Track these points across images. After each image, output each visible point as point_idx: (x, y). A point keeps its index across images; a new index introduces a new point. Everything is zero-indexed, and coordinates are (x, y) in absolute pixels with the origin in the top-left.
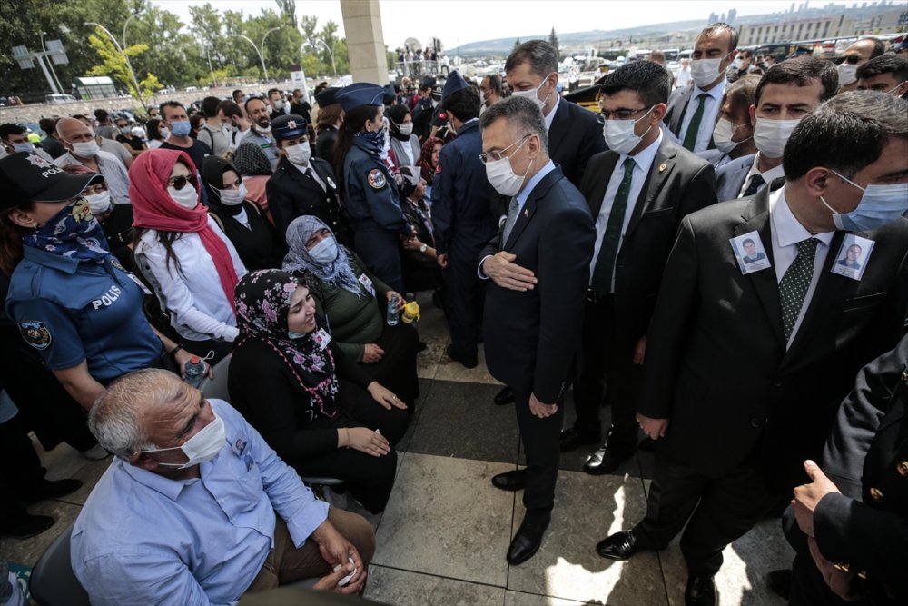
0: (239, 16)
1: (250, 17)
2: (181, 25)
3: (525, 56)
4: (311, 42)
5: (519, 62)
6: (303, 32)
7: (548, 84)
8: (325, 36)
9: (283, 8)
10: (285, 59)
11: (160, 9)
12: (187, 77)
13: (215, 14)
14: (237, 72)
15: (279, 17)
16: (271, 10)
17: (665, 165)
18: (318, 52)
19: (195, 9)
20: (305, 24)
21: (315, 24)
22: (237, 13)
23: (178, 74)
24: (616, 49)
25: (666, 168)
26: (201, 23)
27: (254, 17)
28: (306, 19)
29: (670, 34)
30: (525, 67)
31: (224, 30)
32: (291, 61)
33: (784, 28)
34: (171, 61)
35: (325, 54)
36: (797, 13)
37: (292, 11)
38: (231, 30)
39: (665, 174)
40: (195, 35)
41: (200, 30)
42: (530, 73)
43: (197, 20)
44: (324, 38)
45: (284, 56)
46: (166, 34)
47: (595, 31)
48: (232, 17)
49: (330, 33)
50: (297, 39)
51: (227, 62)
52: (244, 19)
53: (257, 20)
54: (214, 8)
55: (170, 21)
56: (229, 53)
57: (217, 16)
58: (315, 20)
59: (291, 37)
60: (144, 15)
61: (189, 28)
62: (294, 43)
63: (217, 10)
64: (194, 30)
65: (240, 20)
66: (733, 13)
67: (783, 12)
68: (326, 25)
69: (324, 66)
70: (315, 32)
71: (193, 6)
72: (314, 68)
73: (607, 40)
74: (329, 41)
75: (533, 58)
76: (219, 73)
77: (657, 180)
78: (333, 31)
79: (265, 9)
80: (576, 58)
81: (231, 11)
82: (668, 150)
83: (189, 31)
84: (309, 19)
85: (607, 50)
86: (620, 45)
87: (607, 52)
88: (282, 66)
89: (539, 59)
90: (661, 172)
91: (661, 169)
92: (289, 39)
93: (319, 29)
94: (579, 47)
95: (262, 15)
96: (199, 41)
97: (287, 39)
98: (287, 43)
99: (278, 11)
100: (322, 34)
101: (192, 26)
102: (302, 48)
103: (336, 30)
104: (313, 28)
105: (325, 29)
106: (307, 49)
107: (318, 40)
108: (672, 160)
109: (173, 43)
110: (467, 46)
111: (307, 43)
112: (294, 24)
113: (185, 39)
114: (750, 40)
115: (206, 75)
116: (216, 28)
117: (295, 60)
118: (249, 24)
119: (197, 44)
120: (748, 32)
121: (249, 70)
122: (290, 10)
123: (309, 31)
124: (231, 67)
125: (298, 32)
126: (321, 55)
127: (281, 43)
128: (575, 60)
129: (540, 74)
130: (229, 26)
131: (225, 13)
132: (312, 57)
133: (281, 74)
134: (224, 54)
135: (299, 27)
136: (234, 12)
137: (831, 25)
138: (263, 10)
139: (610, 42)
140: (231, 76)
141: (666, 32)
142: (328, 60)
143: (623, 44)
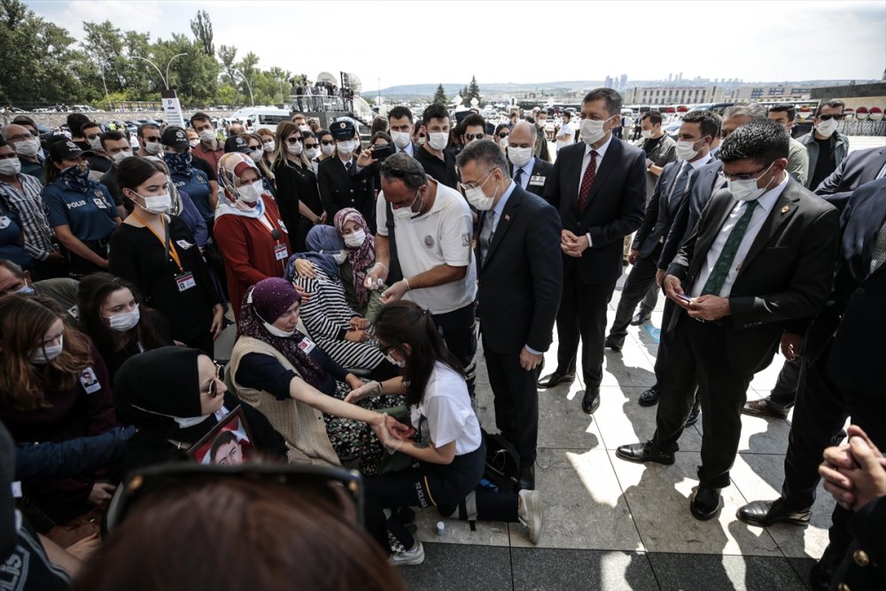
0: (145, 39)
1: (160, 41)
2: (71, 41)
3: (603, 95)
4: (229, 71)
5: (598, 98)
6: (220, 61)
7: (612, 121)
8: (245, 66)
9: (198, 36)
10: (198, 87)
11: (45, 21)
12: (76, 97)
13: (115, 34)
14: (139, 96)
15: (193, 44)
16: (183, 36)
17: (787, 208)
18: (237, 83)
19: (89, 27)
20: (223, 54)
21: (234, 54)
22: (143, 35)
23: (63, 93)
24: (531, 100)
25: (789, 210)
26: (98, 42)
27: (164, 40)
28: (224, 48)
29: (574, 90)
30: (602, 103)
31: (125, 51)
32: (205, 89)
33: (664, 92)
34: (55, 77)
35: (244, 84)
36: (675, 81)
37: (210, 39)
38: (134, 51)
39: (786, 216)
40: (90, 53)
41: (97, 48)
42: (604, 109)
43: (92, 37)
44: (243, 69)
45: (197, 84)
46: (51, 48)
47: (510, 83)
48: (135, 40)
49: (250, 65)
50: (213, 68)
51: (127, 85)
52: (151, 42)
53: (166, 44)
54: (115, 27)
55: (57, 36)
56: (131, 75)
57: (118, 36)
58: (234, 51)
59: (206, 64)
60: (23, 25)
61: (82, 45)
62: (209, 72)
63: (119, 30)
64: (89, 48)
65: (146, 43)
66: (624, 78)
67: (663, 80)
68: (246, 56)
69: (242, 97)
70: (235, 62)
71: (89, 22)
72: (231, 98)
73: (521, 92)
74: (248, 73)
75: (609, 98)
76: (116, 95)
77: (779, 220)
78: (253, 63)
79: (176, 35)
80: (497, 105)
81: (135, 32)
82: (793, 194)
83: (83, 49)
84: (228, 49)
85: (523, 100)
86: (534, 97)
87: (523, 102)
88: (194, 93)
89: (613, 101)
90: (783, 214)
91: (783, 211)
92: (203, 68)
93: (238, 60)
94: (497, 96)
95: (173, 40)
96: (95, 60)
97: (200, 67)
98: (200, 71)
99: (192, 38)
100: (241, 65)
101: (87, 43)
102: (219, 77)
103: (256, 63)
104: (232, 58)
105: (245, 60)
106: (225, 79)
107: (236, 71)
108: (796, 203)
109: (59, 59)
110: (393, 89)
111: (224, 72)
112: (211, 53)
113: (75, 56)
114: (644, 100)
115: (100, 96)
116: (117, 48)
117: (210, 88)
118: (155, 47)
119: (92, 63)
120: (642, 93)
121: (154, 95)
122: (206, 39)
123: (228, 61)
124: (132, 90)
125: (214, 61)
126: (240, 85)
127: (194, 70)
128: (496, 107)
129: (610, 112)
130: (132, 47)
131: (127, 33)
132: (229, 87)
133: (192, 102)
134: (125, 77)
135: (217, 57)
136: (139, 33)
137: (707, 93)
138: (174, 35)
139: (524, 94)
140: (132, 99)
141: (570, 89)
142: (246, 92)
143: (537, 96)
